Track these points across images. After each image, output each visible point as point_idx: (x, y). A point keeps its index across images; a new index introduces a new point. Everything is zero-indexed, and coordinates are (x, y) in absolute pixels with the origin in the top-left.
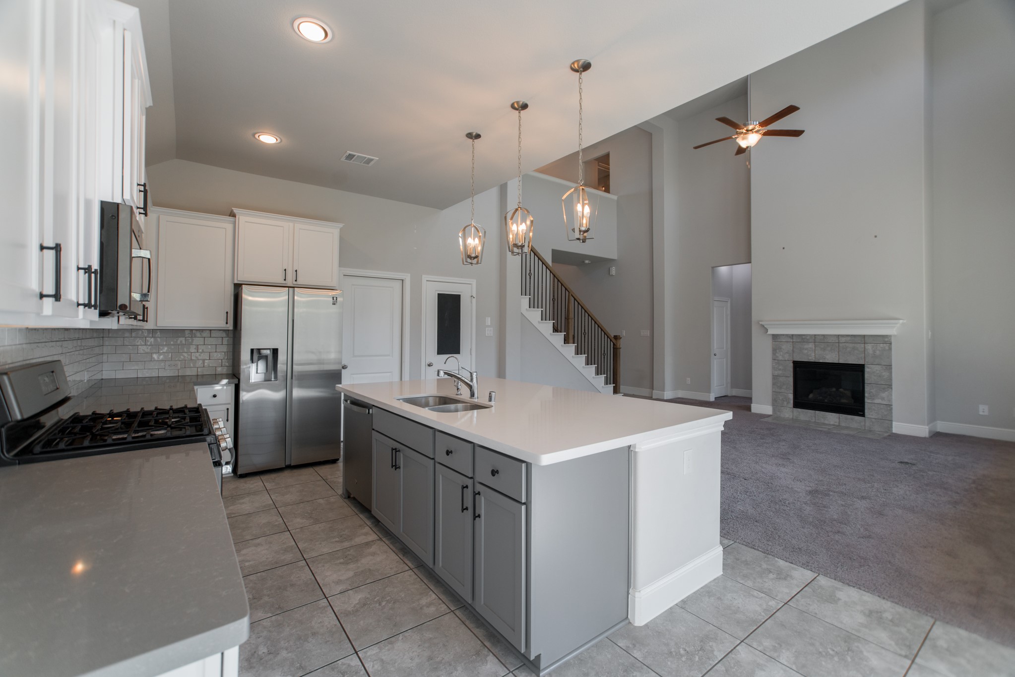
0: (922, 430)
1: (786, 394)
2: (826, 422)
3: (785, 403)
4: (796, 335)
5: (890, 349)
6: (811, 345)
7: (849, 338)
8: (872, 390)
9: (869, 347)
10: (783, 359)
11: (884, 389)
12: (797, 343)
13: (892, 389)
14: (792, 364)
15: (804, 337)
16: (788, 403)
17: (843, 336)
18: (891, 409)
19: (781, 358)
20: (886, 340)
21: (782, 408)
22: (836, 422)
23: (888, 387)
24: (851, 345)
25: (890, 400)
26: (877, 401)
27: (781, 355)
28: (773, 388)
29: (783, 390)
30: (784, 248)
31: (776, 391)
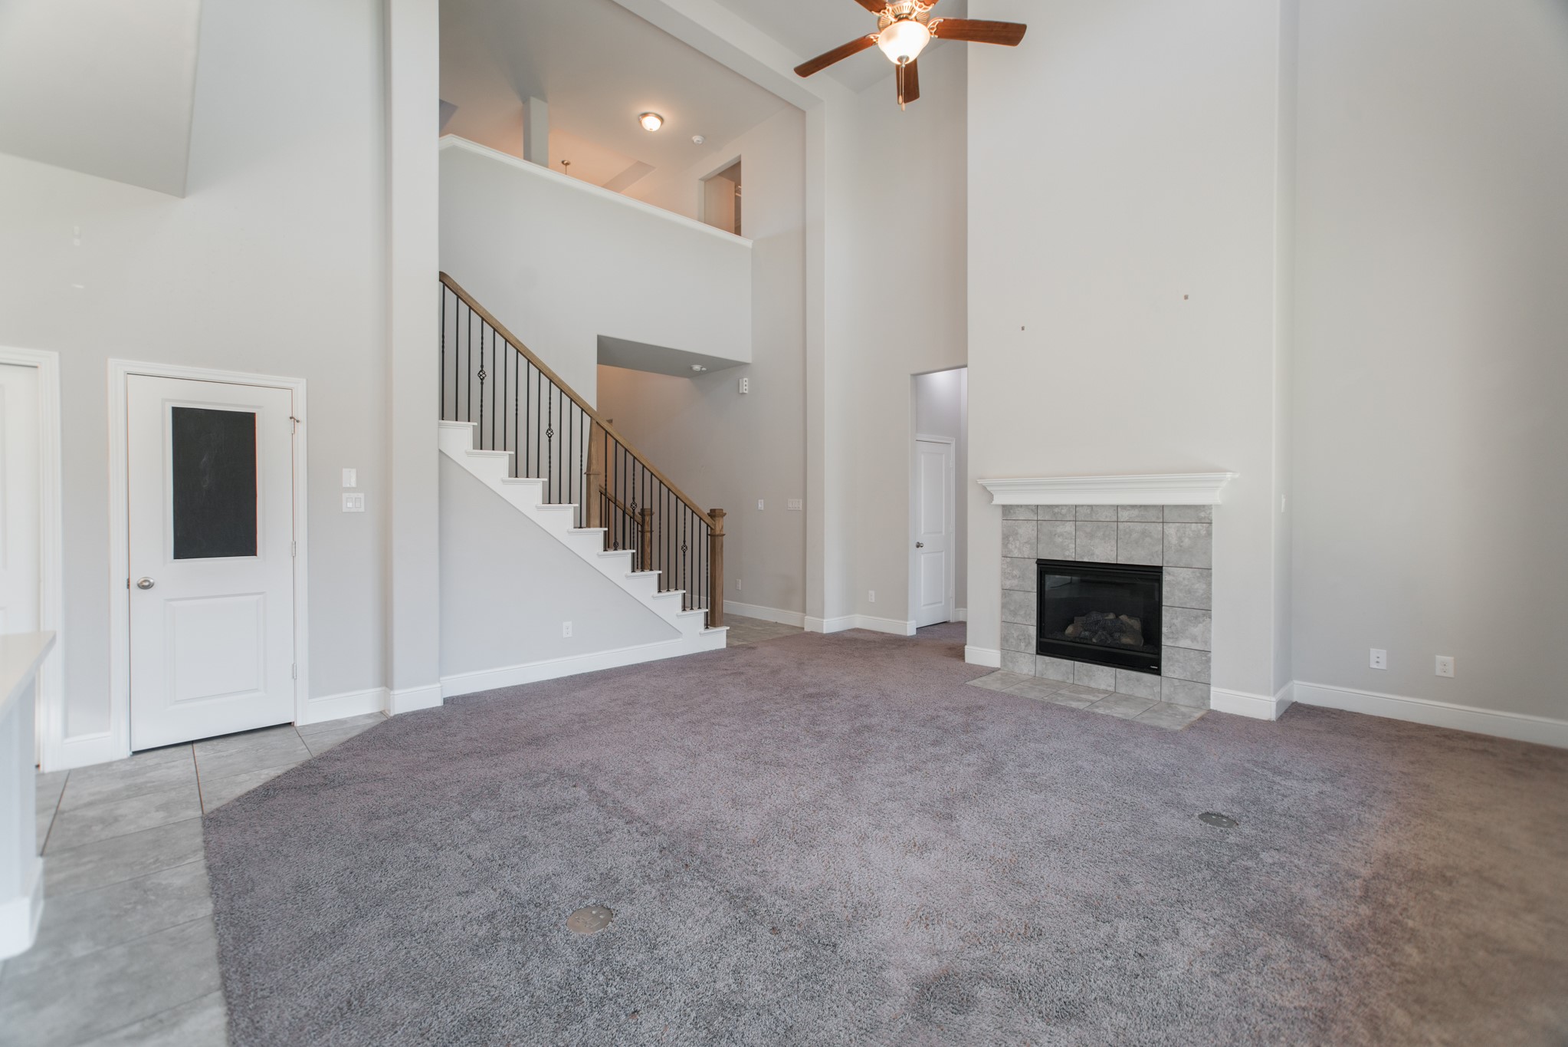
0: (1263, 707)
1: (1023, 627)
2: (1093, 685)
3: (1023, 645)
4: (1041, 506)
5: (1209, 534)
6: (1069, 528)
7: (1136, 512)
8: (1175, 621)
9: (1171, 530)
10: (1020, 556)
11: (1196, 618)
12: (1044, 523)
13: (1210, 618)
14: (1035, 566)
15: (1056, 510)
16: (1028, 644)
17: (1124, 507)
18: (1209, 661)
19: (1016, 553)
20: (1202, 514)
21: (1017, 654)
22: (1109, 686)
23: (1204, 615)
24: (1139, 527)
25: (1207, 642)
26: (1184, 643)
27: (1016, 547)
28: (1003, 613)
29: (1018, 619)
30: (1023, 329)
31: (1008, 621)
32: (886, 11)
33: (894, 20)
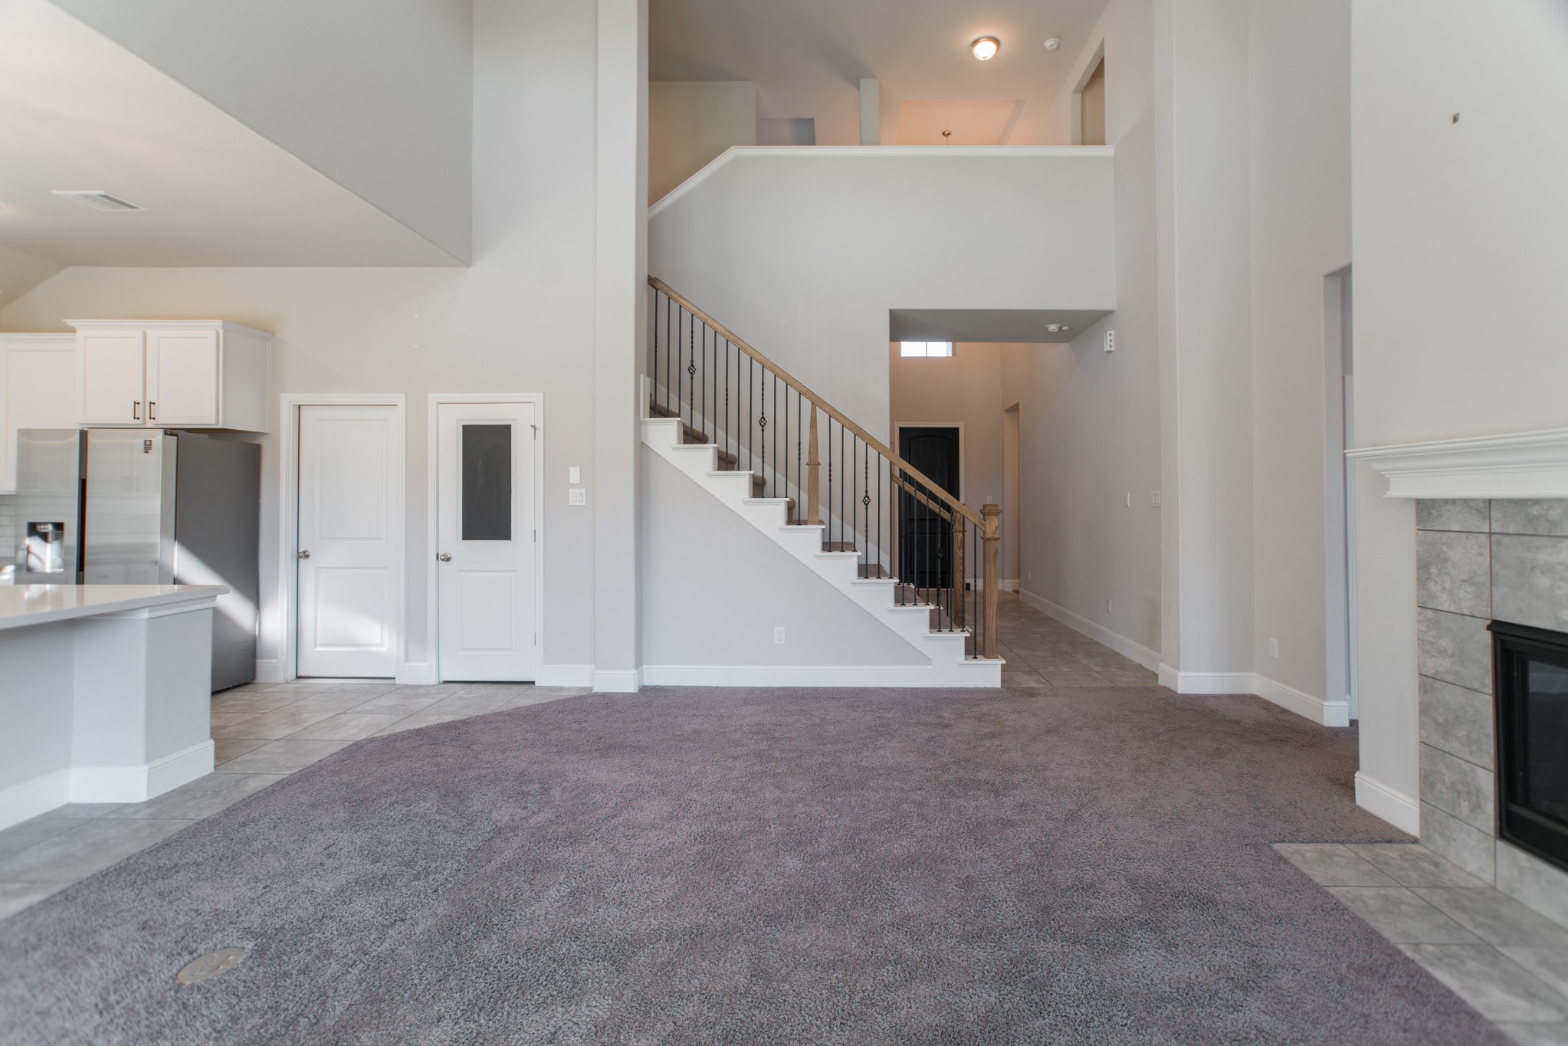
1: (1466, 767)
3: (1464, 806)
4: (1501, 501)
6: (1565, 555)
10: (1452, 609)
12: (1506, 540)
14: (1487, 637)
15: (1535, 511)
16: (1476, 808)
19: (1444, 602)
21: (1454, 823)
27: (1444, 589)
28: (1422, 726)
29: (1453, 746)
30: (1455, 119)
31: (1432, 743)
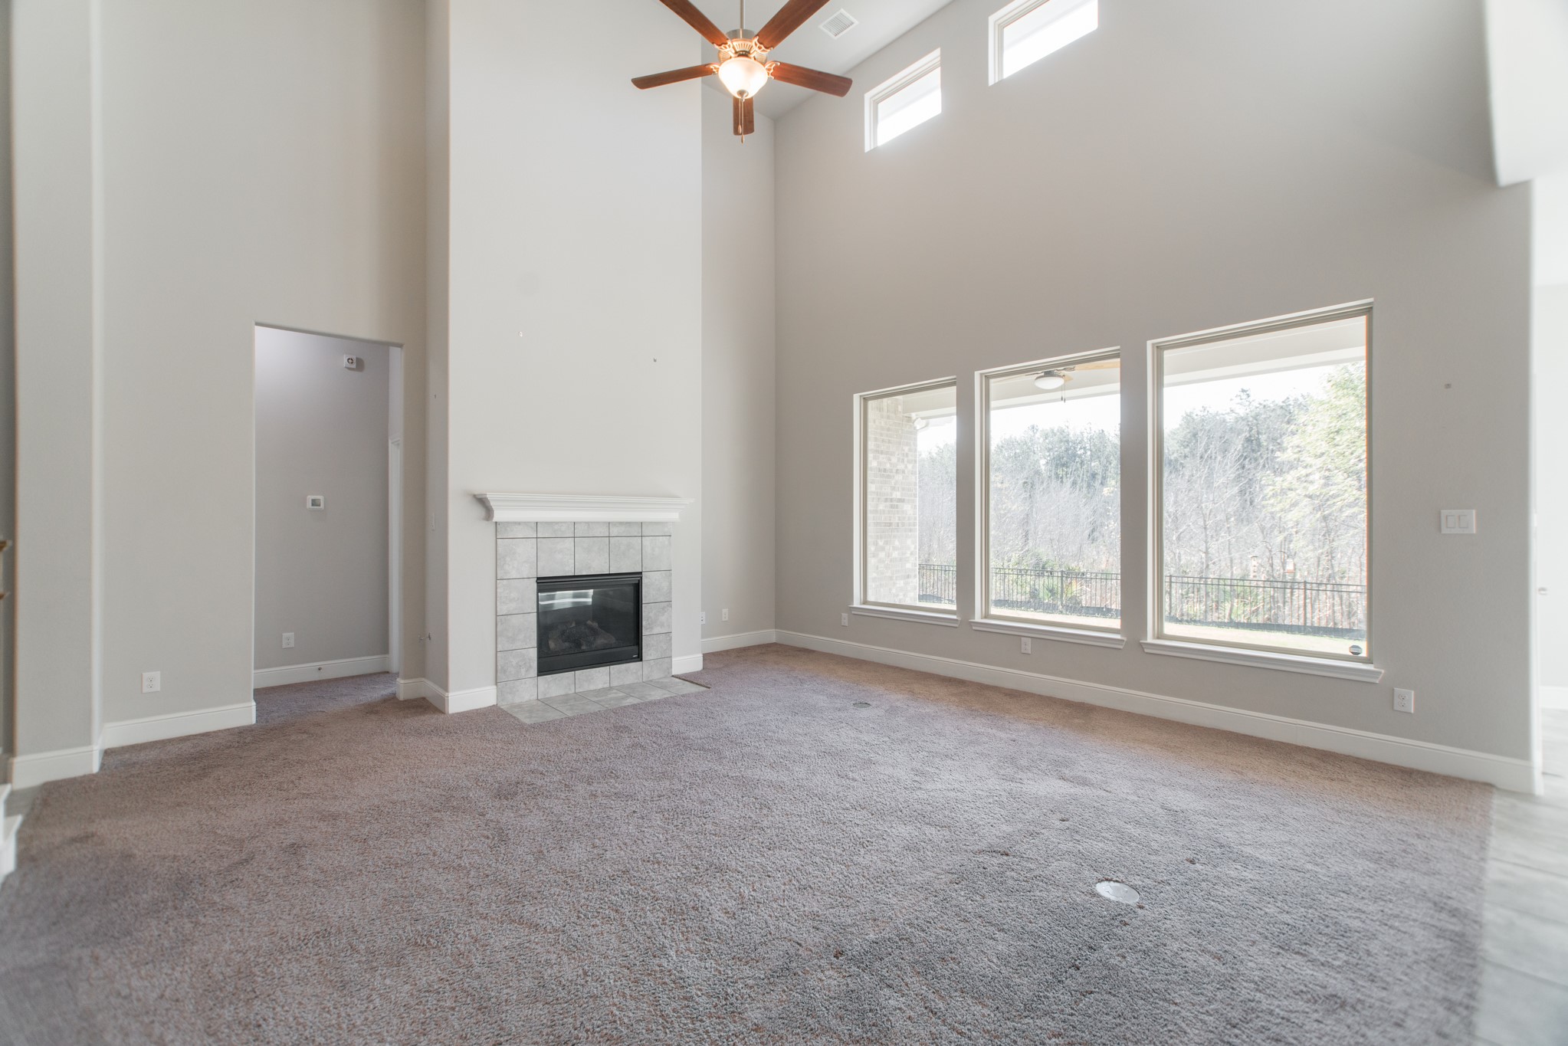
0: (695, 662)
1: (522, 652)
2: (592, 687)
3: (523, 671)
4: (540, 522)
5: (671, 544)
6: (568, 544)
7: (624, 528)
8: (651, 615)
9: (647, 541)
10: (516, 575)
11: (663, 609)
12: (544, 539)
13: (671, 607)
14: (534, 584)
15: (556, 527)
16: (527, 668)
17: (615, 524)
18: (671, 639)
20: (665, 529)
21: (517, 683)
22: (605, 683)
23: (668, 606)
24: (624, 541)
25: (669, 626)
26: (657, 630)
27: (513, 567)
28: (495, 642)
29: (515, 645)
31: (502, 649)
32: (727, 46)
33: (733, 55)
